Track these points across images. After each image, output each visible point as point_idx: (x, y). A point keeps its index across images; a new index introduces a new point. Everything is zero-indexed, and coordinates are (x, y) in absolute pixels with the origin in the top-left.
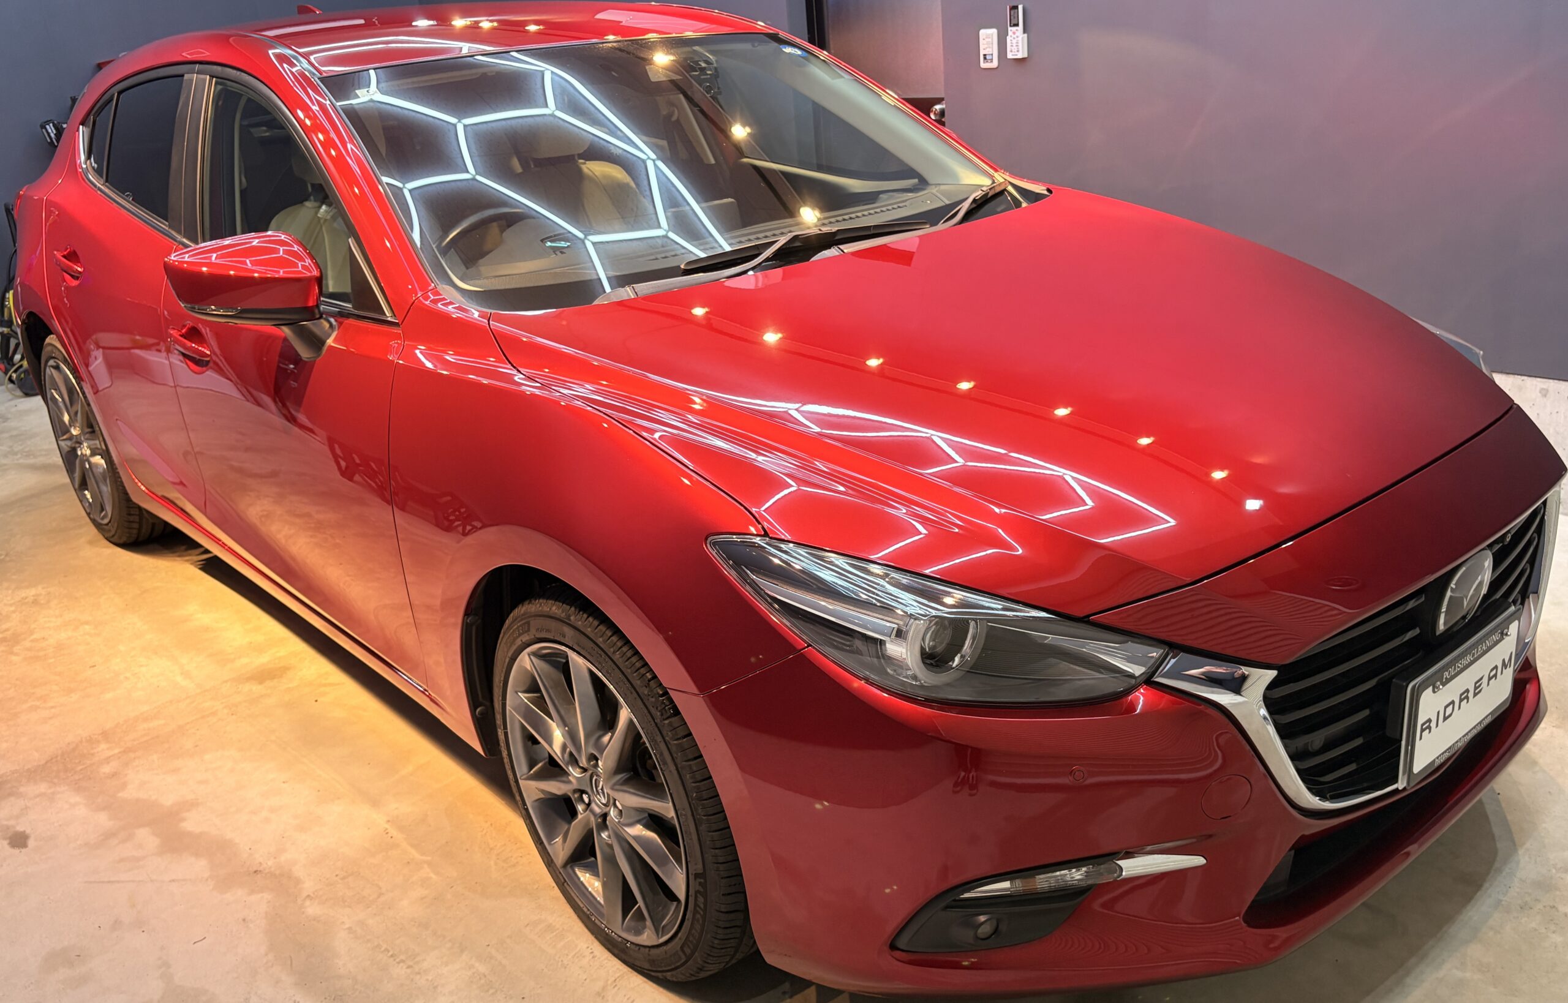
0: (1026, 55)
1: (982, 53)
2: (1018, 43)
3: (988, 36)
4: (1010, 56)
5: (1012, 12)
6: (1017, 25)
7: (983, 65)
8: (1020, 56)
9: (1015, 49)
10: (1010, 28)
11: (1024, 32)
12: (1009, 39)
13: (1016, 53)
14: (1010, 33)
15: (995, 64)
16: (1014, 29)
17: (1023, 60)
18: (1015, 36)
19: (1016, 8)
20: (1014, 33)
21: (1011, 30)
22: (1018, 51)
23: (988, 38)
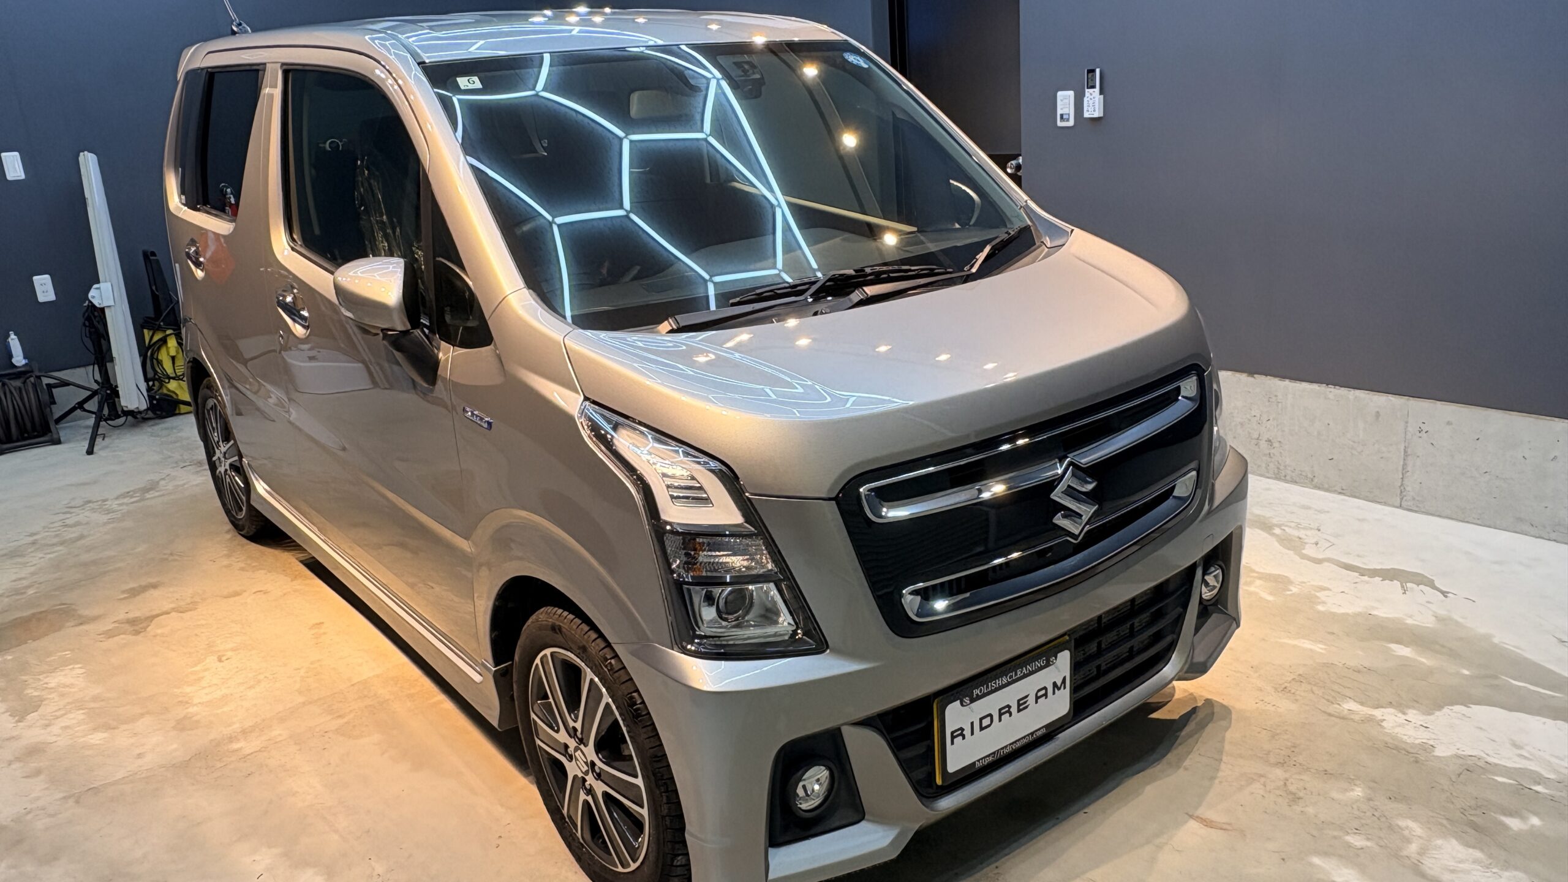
0: (1102, 115)
1: (1059, 112)
2: (1094, 104)
3: (1065, 98)
4: (1086, 115)
5: (1090, 75)
6: (1093, 87)
7: (1060, 124)
8: (1096, 115)
9: (1091, 109)
10: (1087, 90)
11: (1101, 94)
12: (1085, 100)
13: (1093, 113)
14: (1087, 94)
15: (1071, 123)
16: (1091, 90)
17: (1099, 119)
18: (1092, 97)
19: (1093, 71)
20: (1091, 94)
21: (1088, 92)
22: (1094, 111)
23: (1065, 100)
